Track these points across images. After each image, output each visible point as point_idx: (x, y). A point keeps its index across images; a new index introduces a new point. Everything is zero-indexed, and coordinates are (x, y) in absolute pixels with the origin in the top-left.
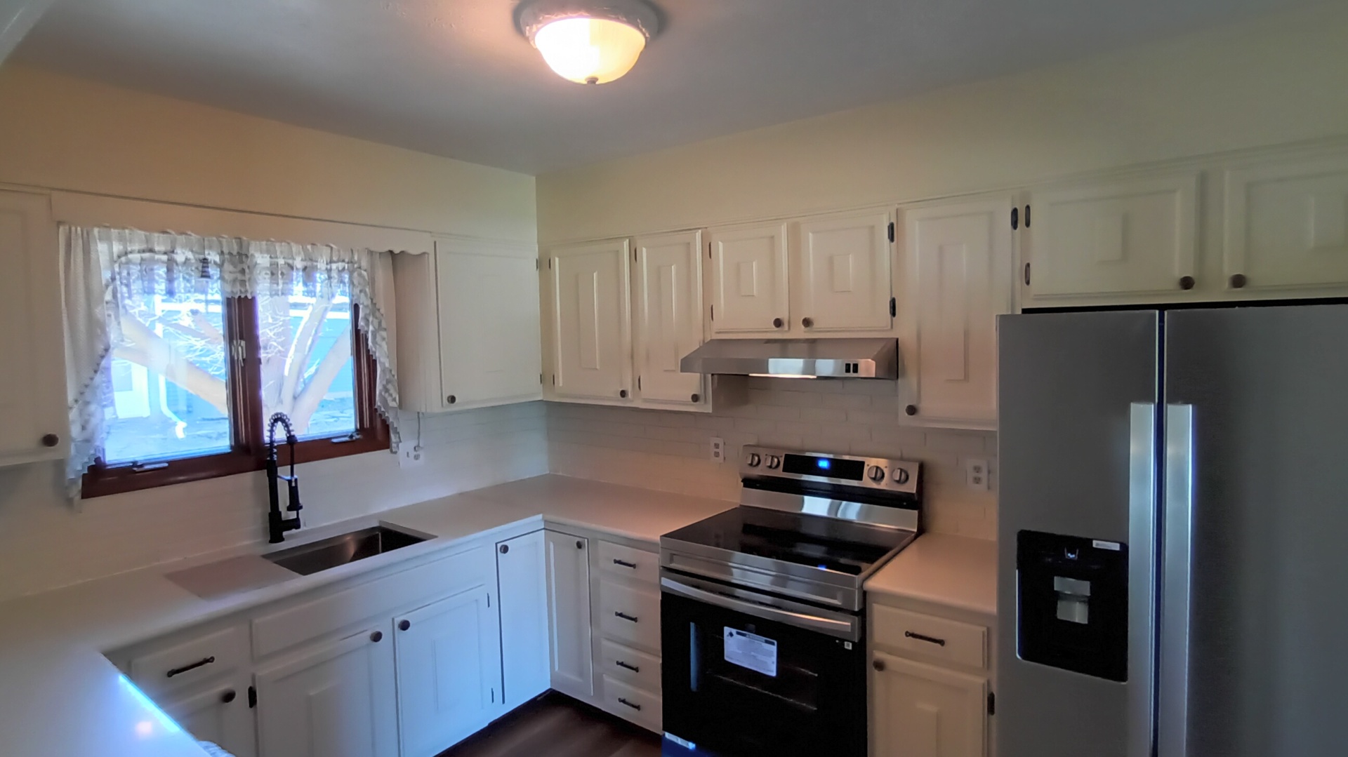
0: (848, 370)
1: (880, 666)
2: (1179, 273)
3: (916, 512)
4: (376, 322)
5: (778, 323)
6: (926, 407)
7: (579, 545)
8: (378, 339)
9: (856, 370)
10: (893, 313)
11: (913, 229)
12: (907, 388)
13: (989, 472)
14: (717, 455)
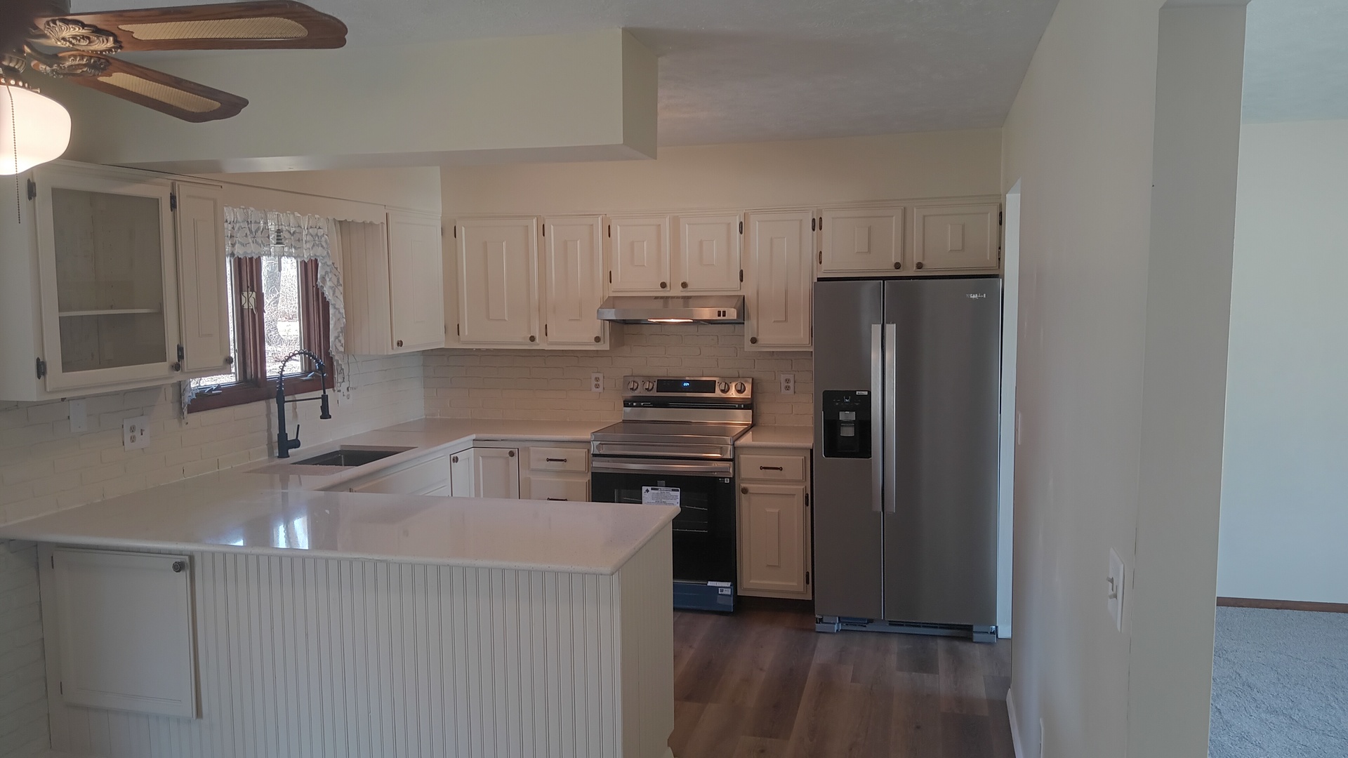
0: (719, 315)
1: (745, 491)
2: (894, 261)
3: (751, 411)
4: (335, 280)
5: (663, 285)
6: (762, 339)
7: (512, 454)
8: (338, 293)
9: (724, 315)
10: (742, 280)
11: (755, 227)
12: (750, 328)
13: (795, 382)
14: (597, 386)
